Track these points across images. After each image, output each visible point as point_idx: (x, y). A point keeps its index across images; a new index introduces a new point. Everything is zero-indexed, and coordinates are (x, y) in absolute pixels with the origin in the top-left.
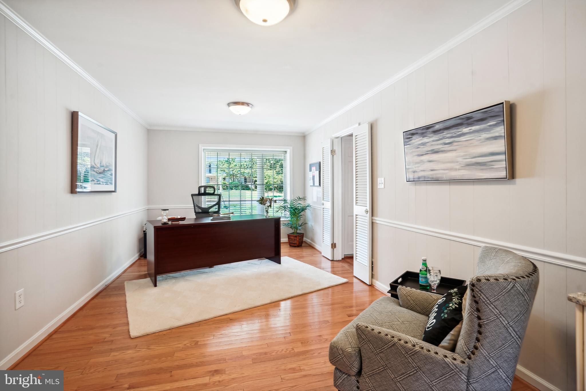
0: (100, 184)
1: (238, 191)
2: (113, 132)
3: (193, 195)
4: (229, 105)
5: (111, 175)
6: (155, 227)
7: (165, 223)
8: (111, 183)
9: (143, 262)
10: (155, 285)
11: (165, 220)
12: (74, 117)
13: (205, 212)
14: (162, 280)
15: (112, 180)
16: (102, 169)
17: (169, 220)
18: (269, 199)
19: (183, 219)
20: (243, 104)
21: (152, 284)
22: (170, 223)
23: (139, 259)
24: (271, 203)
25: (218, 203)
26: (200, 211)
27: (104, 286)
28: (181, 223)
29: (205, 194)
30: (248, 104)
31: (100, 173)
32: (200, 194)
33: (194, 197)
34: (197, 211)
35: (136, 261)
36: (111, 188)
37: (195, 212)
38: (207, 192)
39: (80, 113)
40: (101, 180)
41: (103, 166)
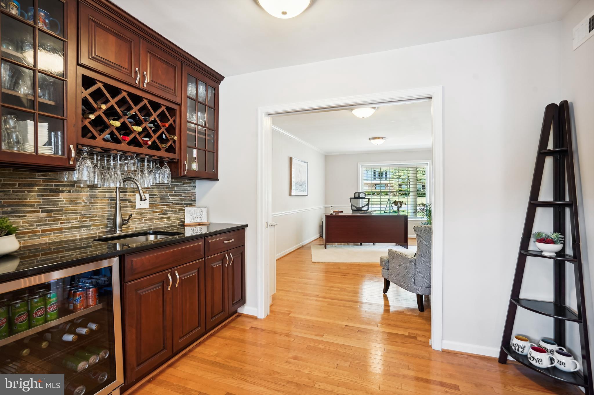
0: (300, 191)
1: (387, 196)
2: (306, 163)
3: (351, 198)
4: (370, 139)
5: (306, 186)
6: (326, 215)
7: (331, 214)
8: (305, 191)
9: (321, 239)
10: (326, 248)
11: (332, 212)
12: (291, 159)
13: (359, 209)
14: (330, 247)
15: (306, 189)
16: (302, 183)
17: (334, 212)
18: (400, 202)
19: (342, 212)
20: (379, 138)
21: (325, 248)
22: (334, 214)
23: (319, 238)
24: (401, 205)
25: (368, 205)
26: (356, 209)
27: (301, 246)
28: (341, 214)
29: (359, 198)
30: (382, 138)
31: (301, 186)
32: (355, 198)
33: (351, 199)
34: (353, 209)
35: (318, 239)
36: (305, 193)
37: (352, 210)
38: (360, 196)
39: (293, 158)
40: (301, 189)
41: (302, 182)
